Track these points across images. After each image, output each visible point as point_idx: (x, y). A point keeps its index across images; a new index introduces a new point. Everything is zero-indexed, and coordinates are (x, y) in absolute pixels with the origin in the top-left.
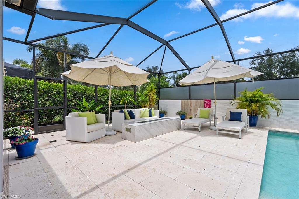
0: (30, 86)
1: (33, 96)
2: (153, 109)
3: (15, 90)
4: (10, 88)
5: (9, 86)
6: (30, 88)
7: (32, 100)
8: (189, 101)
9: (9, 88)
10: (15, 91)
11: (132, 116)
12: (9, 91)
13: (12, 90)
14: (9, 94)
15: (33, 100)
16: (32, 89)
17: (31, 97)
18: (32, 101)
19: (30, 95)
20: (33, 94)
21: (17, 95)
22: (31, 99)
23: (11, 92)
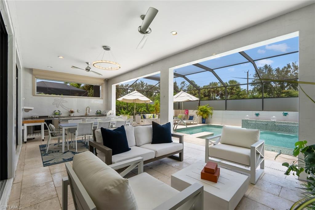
2: (155, 114)
8: (178, 110)
11: (144, 117)
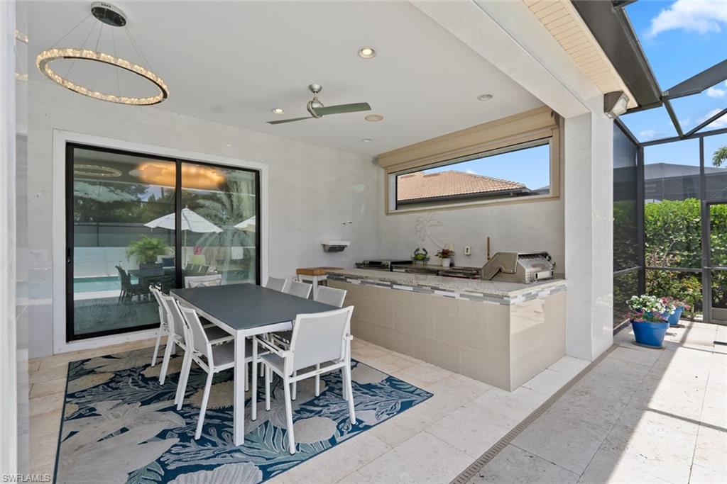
0: (716, 216)
1: (721, 238)
3: (681, 227)
4: (672, 225)
5: (669, 221)
6: (714, 220)
7: (718, 248)
9: (670, 225)
10: (681, 230)
12: (669, 230)
13: (674, 229)
14: (670, 235)
15: (721, 247)
16: (720, 222)
17: (716, 242)
18: (719, 250)
19: (715, 237)
20: (720, 235)
21: (684, 238)
22: (718, 245)
23: (673, 233)
